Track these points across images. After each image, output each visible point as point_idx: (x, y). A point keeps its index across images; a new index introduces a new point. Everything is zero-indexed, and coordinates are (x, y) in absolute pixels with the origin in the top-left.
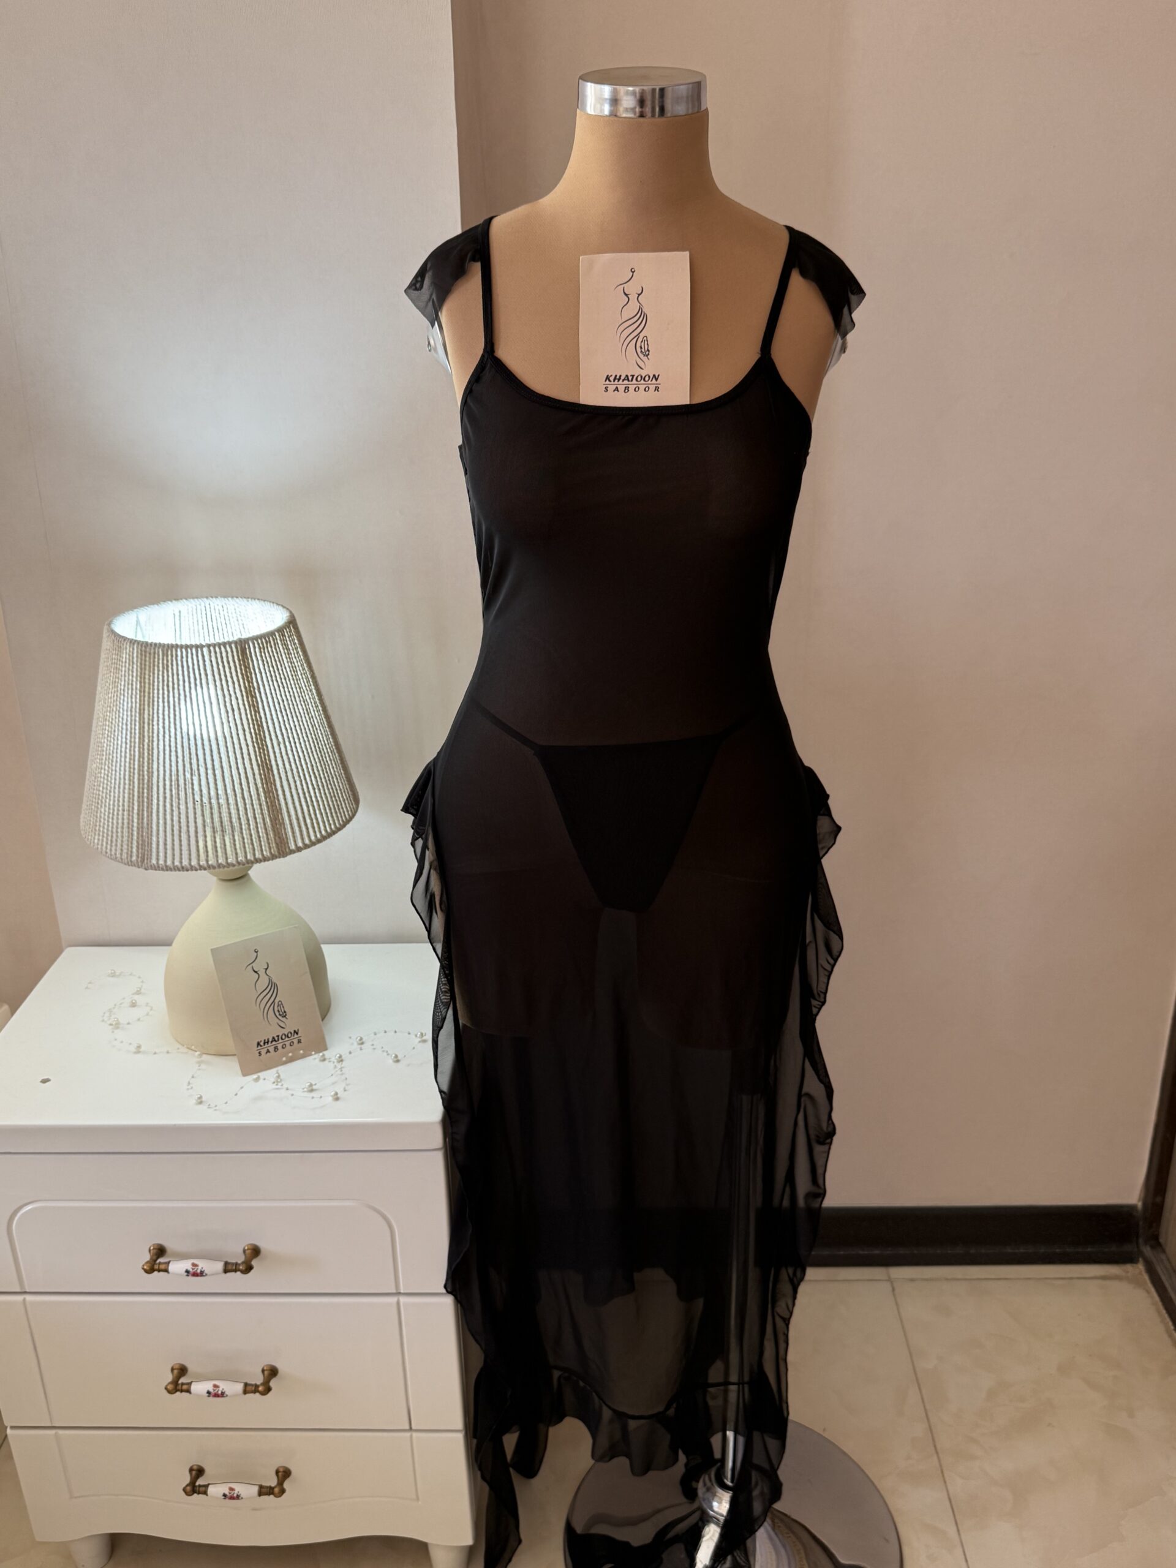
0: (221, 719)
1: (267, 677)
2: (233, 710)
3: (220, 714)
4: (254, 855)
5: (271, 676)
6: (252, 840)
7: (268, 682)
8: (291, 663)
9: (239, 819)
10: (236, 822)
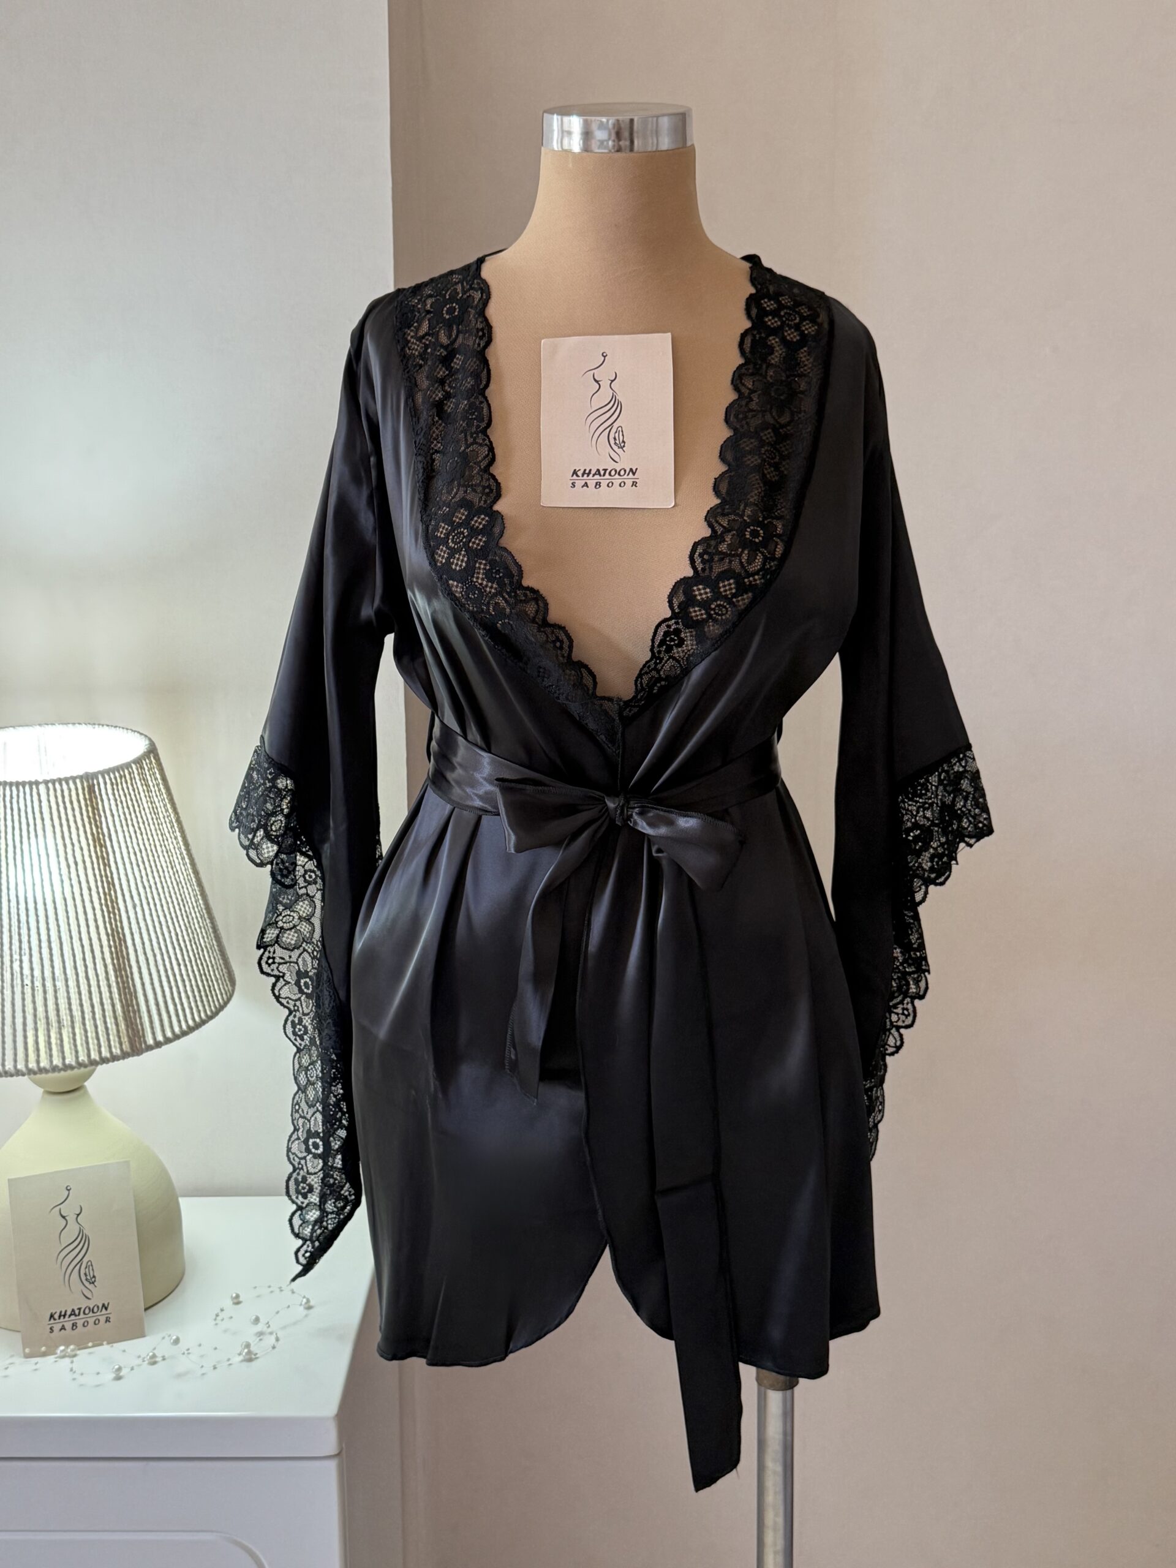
0: (61, 875)
1: (121, 821)
2: (76, 864)
3: (60, 869)
4: (100, 1053)
5: (126, 820)
6: (97, 1033)
7: (122, 826)
8: (151, 803)
9: (81, 1005)
10: (77, 1010)
